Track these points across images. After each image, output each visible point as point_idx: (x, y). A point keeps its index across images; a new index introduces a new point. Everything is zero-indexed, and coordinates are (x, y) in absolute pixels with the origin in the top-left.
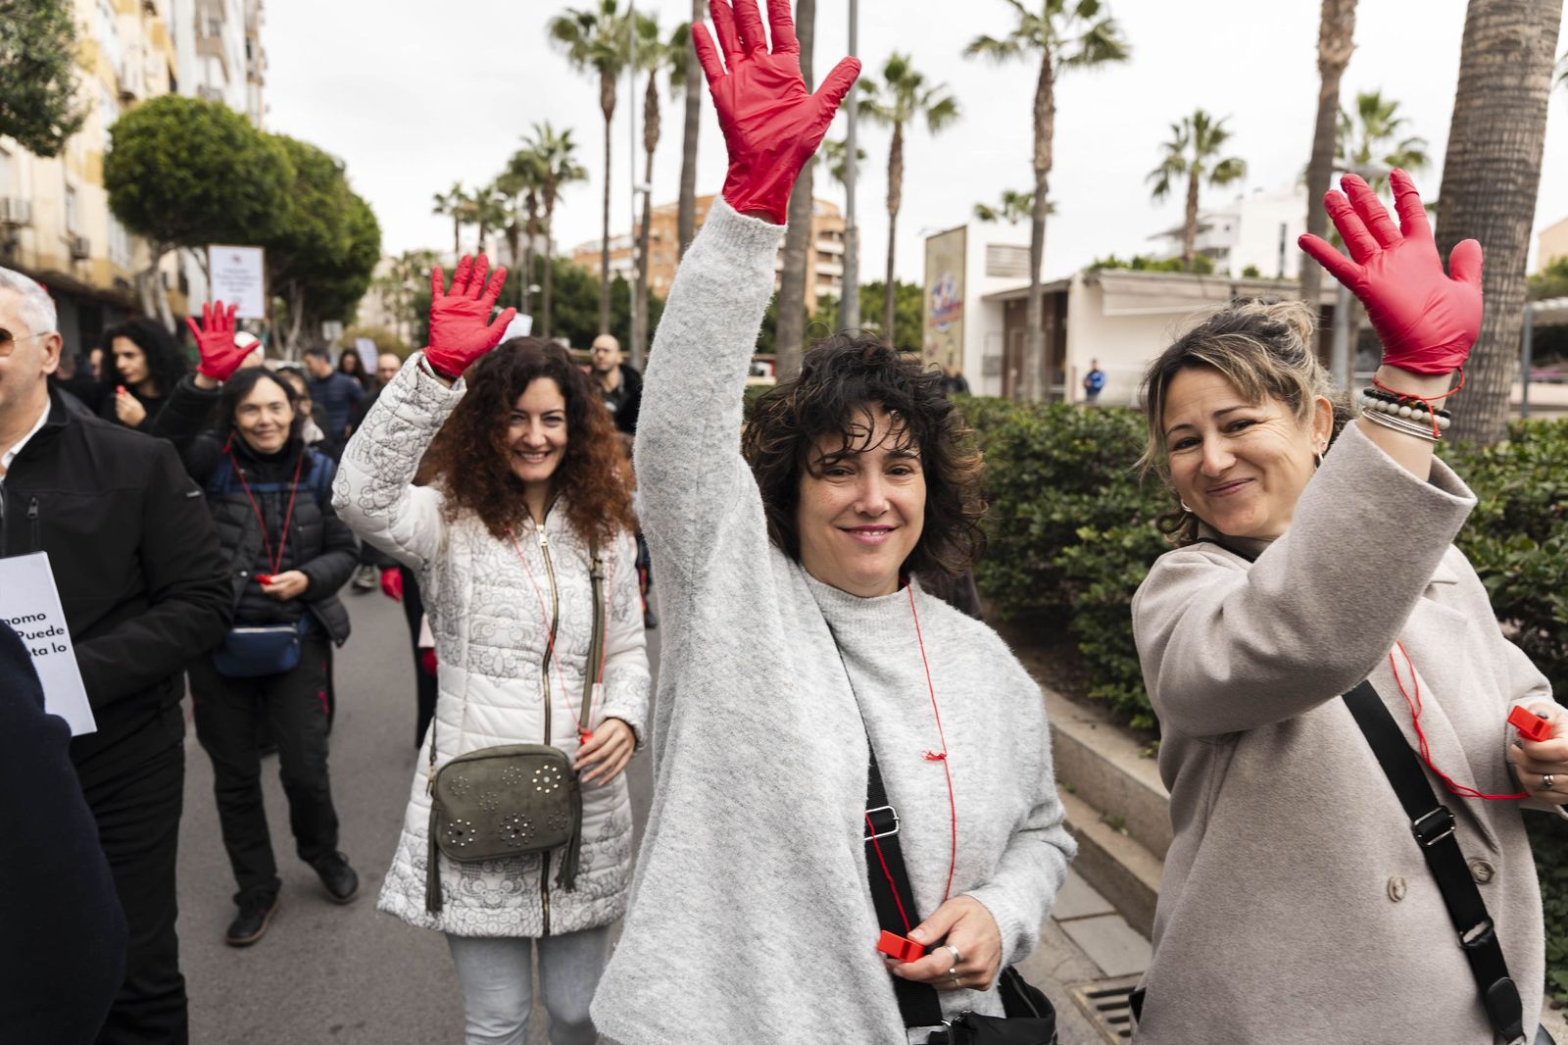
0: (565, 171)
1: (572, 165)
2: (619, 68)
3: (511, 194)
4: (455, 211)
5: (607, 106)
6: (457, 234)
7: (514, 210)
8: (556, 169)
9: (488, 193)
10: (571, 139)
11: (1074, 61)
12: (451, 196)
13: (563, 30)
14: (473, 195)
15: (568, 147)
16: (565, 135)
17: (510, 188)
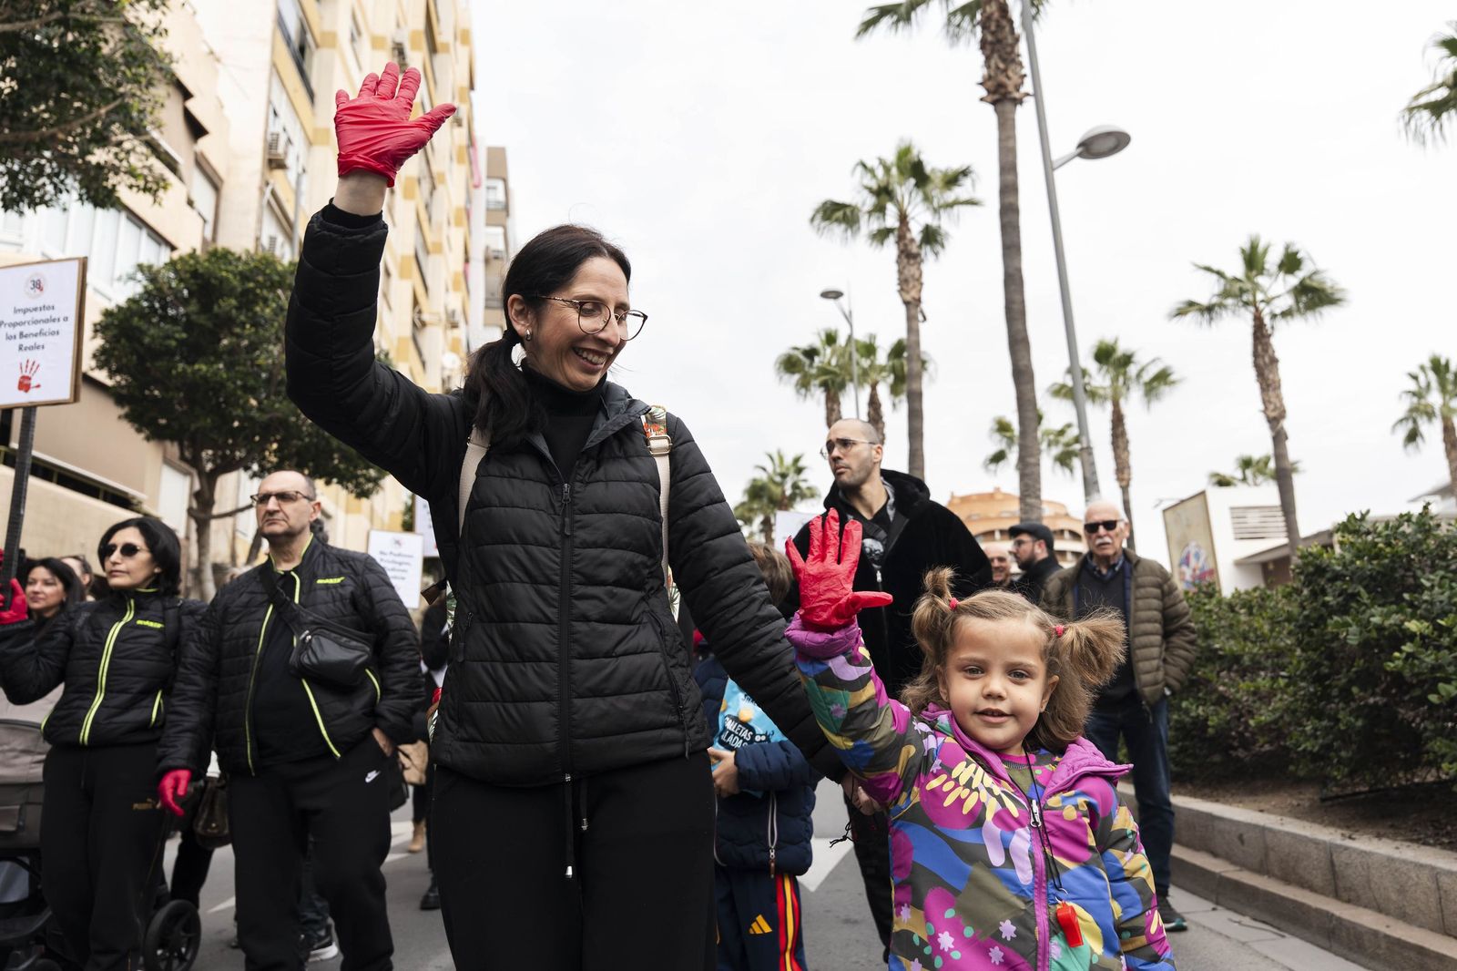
0: (797, 491)
1: (803, 485)
2: (842, 386)
8: (788, 492)
10: (801, 464)
11: (1286, 314)
13: (790, 364)
15: (799, 471)
16: (797, 460)
17: (747, 515)
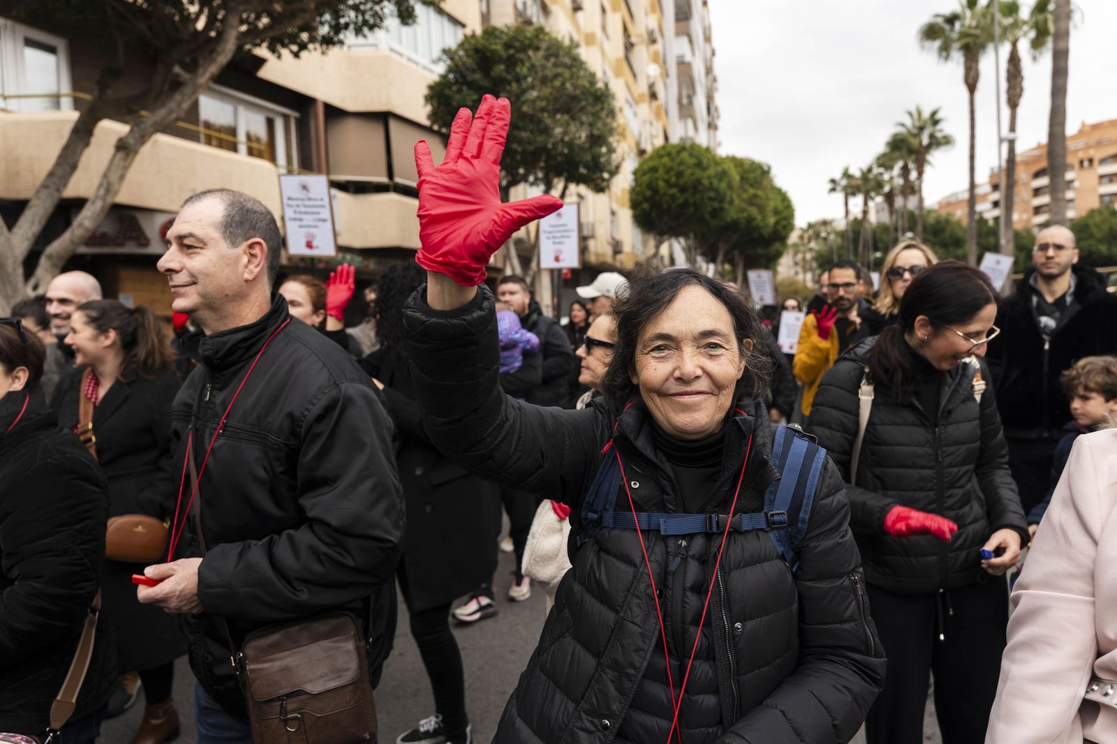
0: (934, 141)
1: (939, 135)
2: (983, 47)
3: (889, 167)
4: (845, 189)
5: (970, 81)
6: (846, 204)
7: (891, 178)
8: (925, 141)
9: (870, 170)
10: (938, 116)
12: (842, 178)
13: (931, 32)
14: (857, 174)
15: (936, 123)
16: (934, 114)
17: (888, 163)
